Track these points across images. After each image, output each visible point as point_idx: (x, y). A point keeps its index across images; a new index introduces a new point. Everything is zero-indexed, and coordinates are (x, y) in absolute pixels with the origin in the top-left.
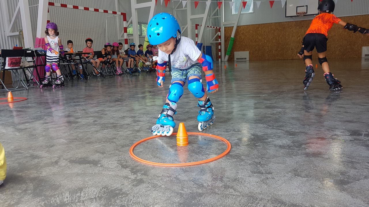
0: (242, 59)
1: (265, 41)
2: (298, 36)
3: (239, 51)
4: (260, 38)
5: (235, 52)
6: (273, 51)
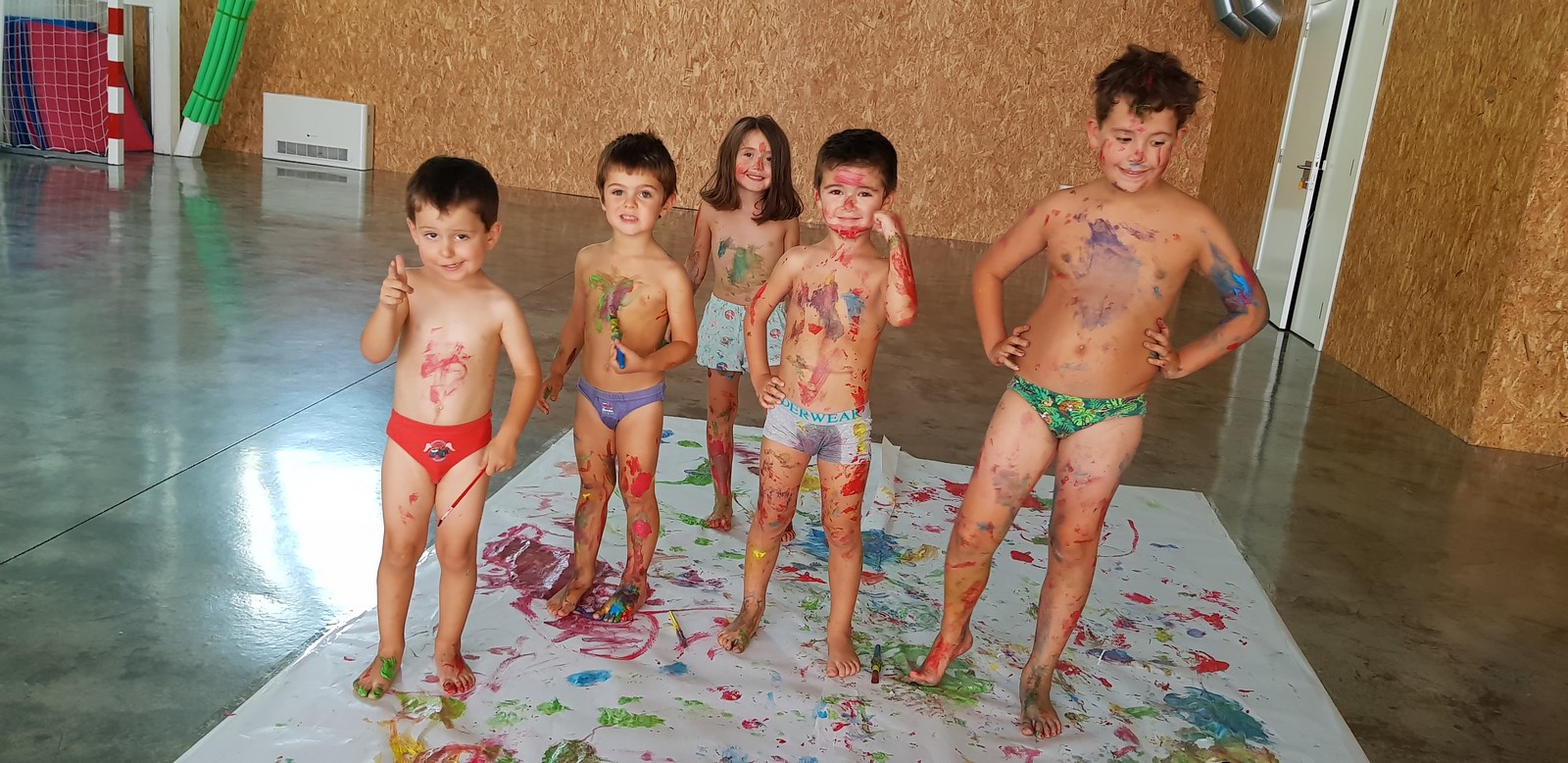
0: (320, 152)
1: (484, 51)
2: (693, 54)
3: (297, 94)
4: (449, 23)
5: (268, 97)
6: (529, 132)
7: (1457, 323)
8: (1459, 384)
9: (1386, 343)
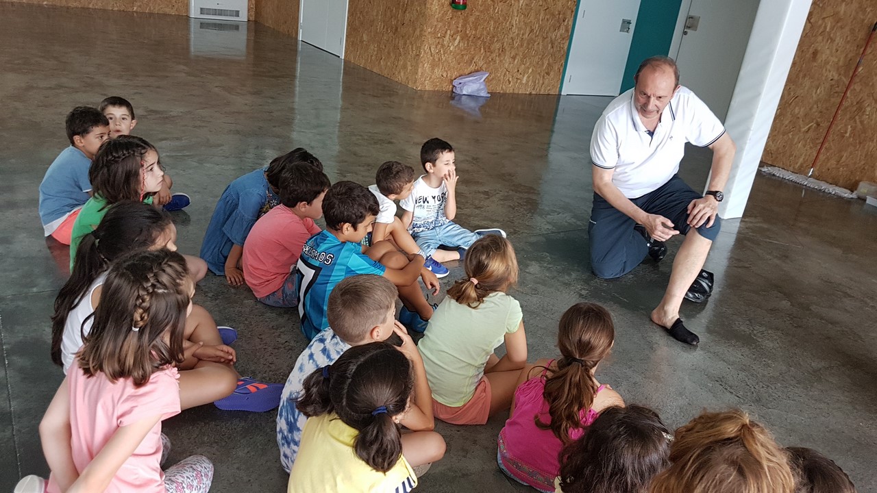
7: (405, 44)
8: (409, 68)
9: (375, 53)
